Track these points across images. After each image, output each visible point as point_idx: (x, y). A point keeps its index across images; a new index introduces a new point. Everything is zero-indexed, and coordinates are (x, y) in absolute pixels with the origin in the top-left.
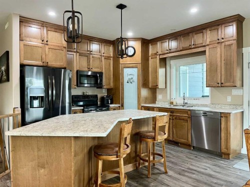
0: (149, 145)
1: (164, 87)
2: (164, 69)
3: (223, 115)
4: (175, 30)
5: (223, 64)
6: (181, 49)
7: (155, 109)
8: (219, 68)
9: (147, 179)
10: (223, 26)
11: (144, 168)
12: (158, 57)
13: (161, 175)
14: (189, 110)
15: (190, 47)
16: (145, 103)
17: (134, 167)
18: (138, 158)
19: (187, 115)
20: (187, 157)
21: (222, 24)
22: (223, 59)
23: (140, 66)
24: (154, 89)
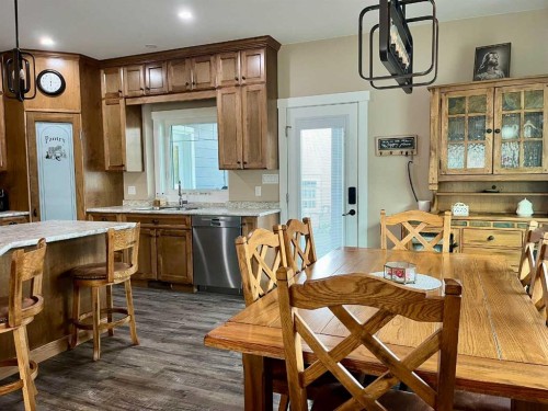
0: (94, 293)
1: (140, 170)
2: (138, 130)
3: (245, 221)
4: (155, 47)
5: (245, 127)
6: (171, 89)
7: (119, 217)
8: (239, 134)
9: (90, 365)
10: (244, 54)
11: (88, 345)
12: (122, 101)
13: (124, 352)
14: (188, 215)
15: (188, 87)
16: (96, 205)
17: (60, 345)
18: (71, 326)
19: (183, 226)
20: (183, 307)
21: (241, 50)
22: (245, 117)
23: (79, 119)
24: (116, 172)
